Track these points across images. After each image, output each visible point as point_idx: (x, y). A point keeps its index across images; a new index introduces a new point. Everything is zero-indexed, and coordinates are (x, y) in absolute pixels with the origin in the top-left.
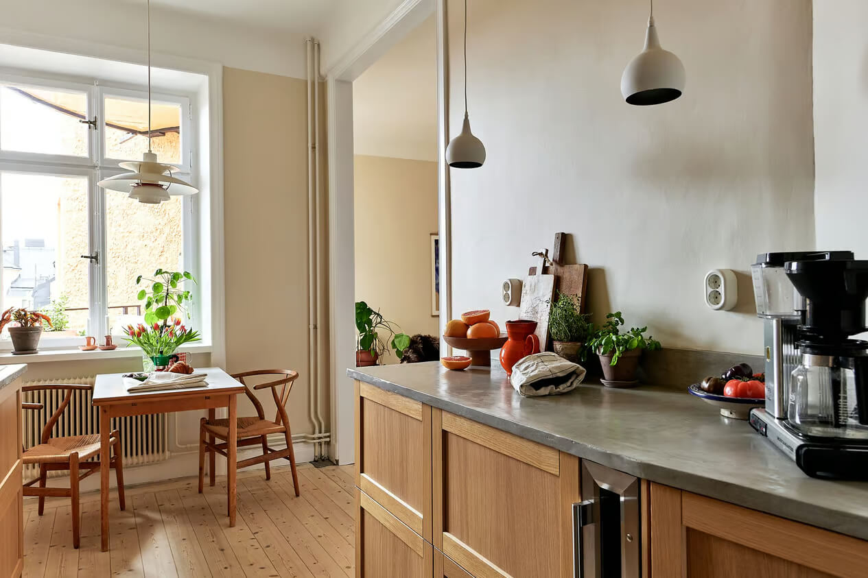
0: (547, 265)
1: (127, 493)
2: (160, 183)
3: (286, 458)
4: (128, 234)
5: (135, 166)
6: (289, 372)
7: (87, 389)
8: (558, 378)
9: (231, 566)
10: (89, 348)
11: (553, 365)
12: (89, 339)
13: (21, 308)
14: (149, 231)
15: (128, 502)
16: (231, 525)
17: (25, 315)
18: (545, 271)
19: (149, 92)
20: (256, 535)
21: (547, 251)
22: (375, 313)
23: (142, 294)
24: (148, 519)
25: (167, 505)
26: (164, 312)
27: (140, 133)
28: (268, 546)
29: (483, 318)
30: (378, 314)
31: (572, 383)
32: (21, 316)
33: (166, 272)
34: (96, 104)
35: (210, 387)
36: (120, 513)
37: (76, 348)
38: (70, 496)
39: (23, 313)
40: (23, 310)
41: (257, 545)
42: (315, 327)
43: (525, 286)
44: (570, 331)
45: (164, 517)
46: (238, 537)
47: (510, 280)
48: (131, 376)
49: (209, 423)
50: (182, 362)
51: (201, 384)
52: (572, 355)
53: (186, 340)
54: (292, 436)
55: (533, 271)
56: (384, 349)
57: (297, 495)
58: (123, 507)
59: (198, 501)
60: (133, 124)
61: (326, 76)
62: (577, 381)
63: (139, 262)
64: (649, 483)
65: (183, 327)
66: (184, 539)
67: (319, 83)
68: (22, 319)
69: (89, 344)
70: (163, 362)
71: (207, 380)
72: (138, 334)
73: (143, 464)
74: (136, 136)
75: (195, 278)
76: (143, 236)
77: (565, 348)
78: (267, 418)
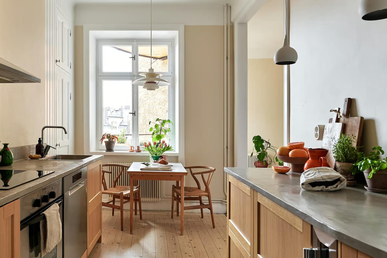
0: (339, 117)
1: (143, 213)
2: (155, 81)
3: (209, 208)
4: (154, 103)
5: (145, 74)
6: (211, 168)
7: (126, 167)
8: (327, 182)
9: (177, 252)
10: (131, 151)
11: (325, 174)
12: (131, 147)
13: (109, 133)
14: (162, 101)
15: (143, 217)
16: (181, 235)
17: (110, 136)
18: (338, 120)
19: (151, 42)
20: (191, 241)
21: (339, 109)
22: (266, 142)
23: (151, 129)
24: (149, 225)
25: (158, 221)
26: (159, 137)
27: (159, 58)
28: (195, 247)
29: (300, 146)
30: (268, 143)
31: (337, 186)
32: (109, 136)
33: (160, 120)
34: (135, 50)
35: (174, 171)
36: (140, 220)
37: (127, 150)
38: (120, 209)
39: (109, 135)
40: (109, 134)
41: (190, 245)
42: (227, 147)
43: (326, 129)
44: (345, 156)
45: (156, 226)
46: (183, 240)
47: (319, 126)
48: (144, 164)
49: (176, 188)
50: (163, 159)
51: (170, 169)
52: (346, 170)
53: (167, 150)
54: (212, 199)
55: (331, 121)
56: (271, 161)
57: (214, 227)
58: (141, 218)
59: (170, 221)
60: (156, 55)
61: (234, 22)
62: (340, 185)
63: (158, 115)
64: (341, 243)
65: (166, 144)
66: (161, 236)
67: (230, 26)
68: (109, 138)
69: (131, 149)
70: (156, 159)
71: (172, 168)
72: (148, 146)
73: (150, 202)
74: (157, 60)
75: (173, 122)
76: (160, 104)
77: (342, 166)
78: (202, 189)
